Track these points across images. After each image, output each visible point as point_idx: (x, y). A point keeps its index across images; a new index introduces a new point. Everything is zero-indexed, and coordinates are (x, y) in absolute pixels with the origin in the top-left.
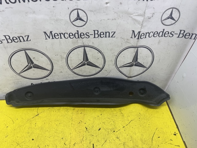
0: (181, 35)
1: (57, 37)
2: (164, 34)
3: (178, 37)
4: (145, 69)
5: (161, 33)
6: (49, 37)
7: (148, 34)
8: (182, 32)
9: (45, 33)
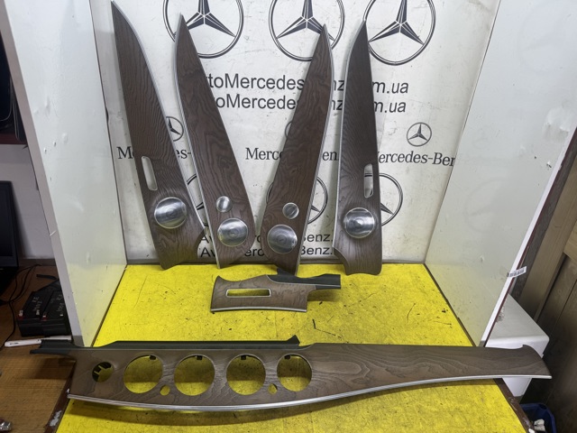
0: (438, 161)
1: (262, 157)
2: (413, 158)
3: (434, 163)
4: (391, 215)
5: (409, 157)
6: (252, 157)
7: (389, 157)
8: (438, 156)
9: (248, 149)
